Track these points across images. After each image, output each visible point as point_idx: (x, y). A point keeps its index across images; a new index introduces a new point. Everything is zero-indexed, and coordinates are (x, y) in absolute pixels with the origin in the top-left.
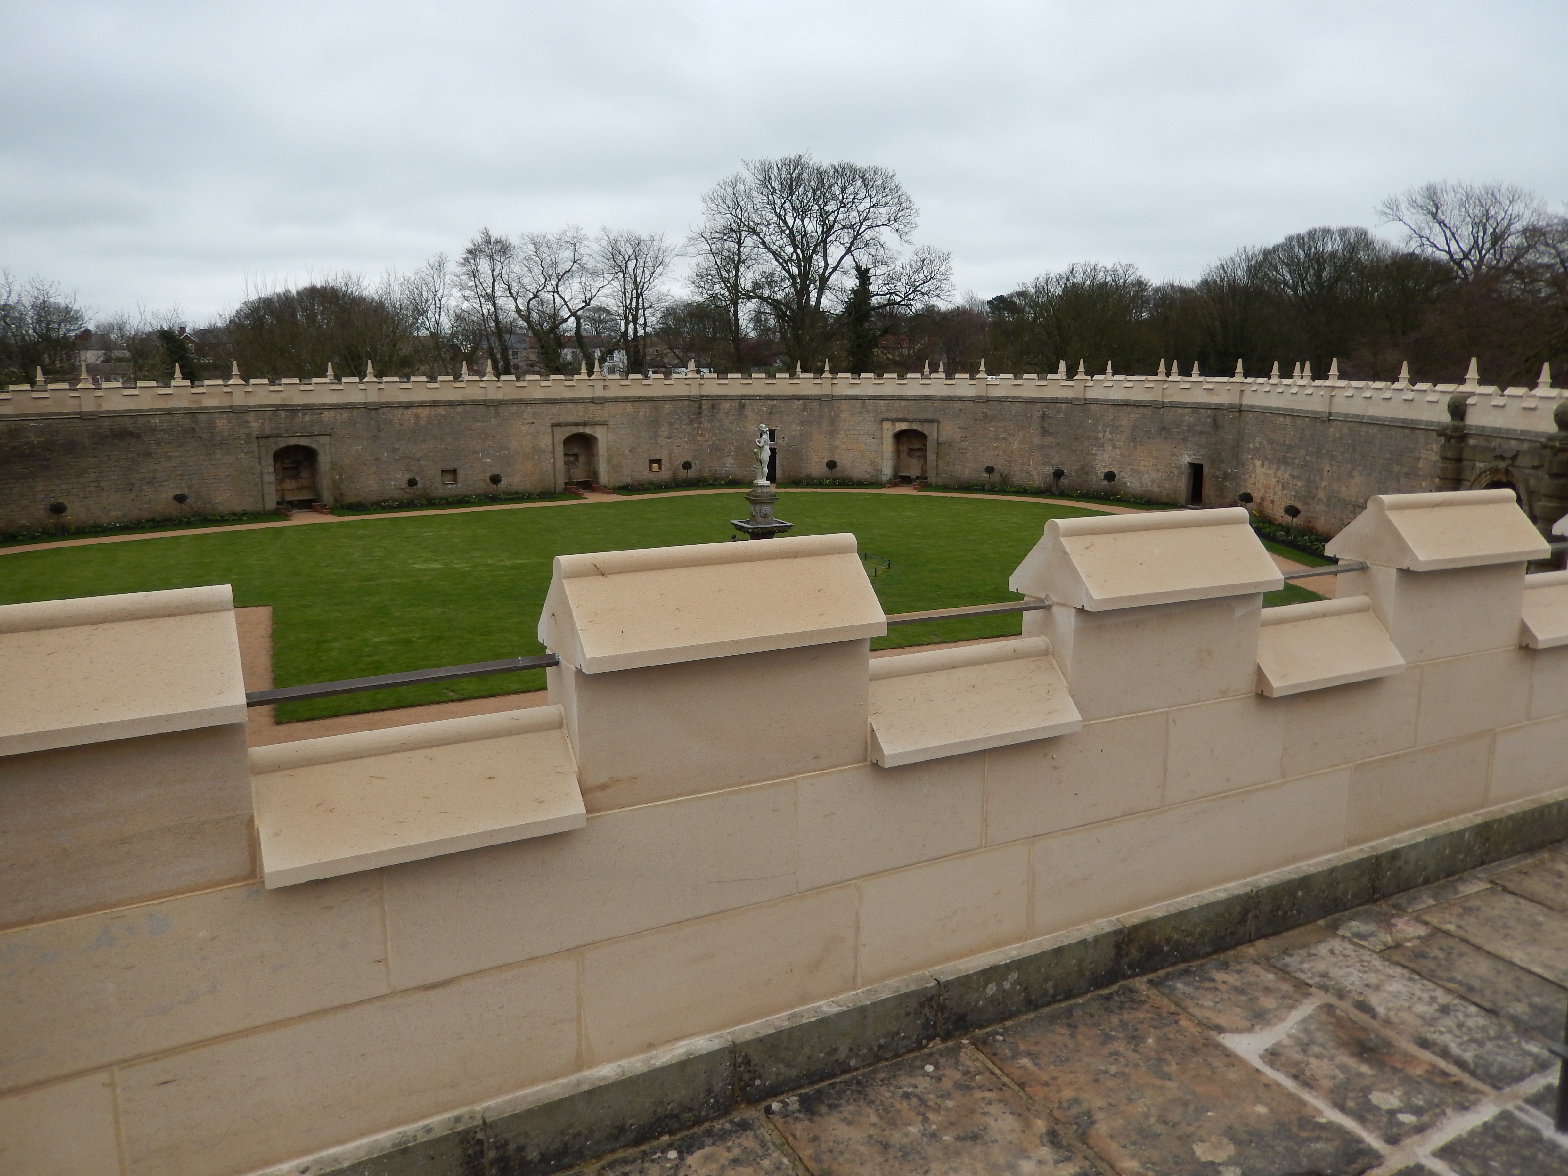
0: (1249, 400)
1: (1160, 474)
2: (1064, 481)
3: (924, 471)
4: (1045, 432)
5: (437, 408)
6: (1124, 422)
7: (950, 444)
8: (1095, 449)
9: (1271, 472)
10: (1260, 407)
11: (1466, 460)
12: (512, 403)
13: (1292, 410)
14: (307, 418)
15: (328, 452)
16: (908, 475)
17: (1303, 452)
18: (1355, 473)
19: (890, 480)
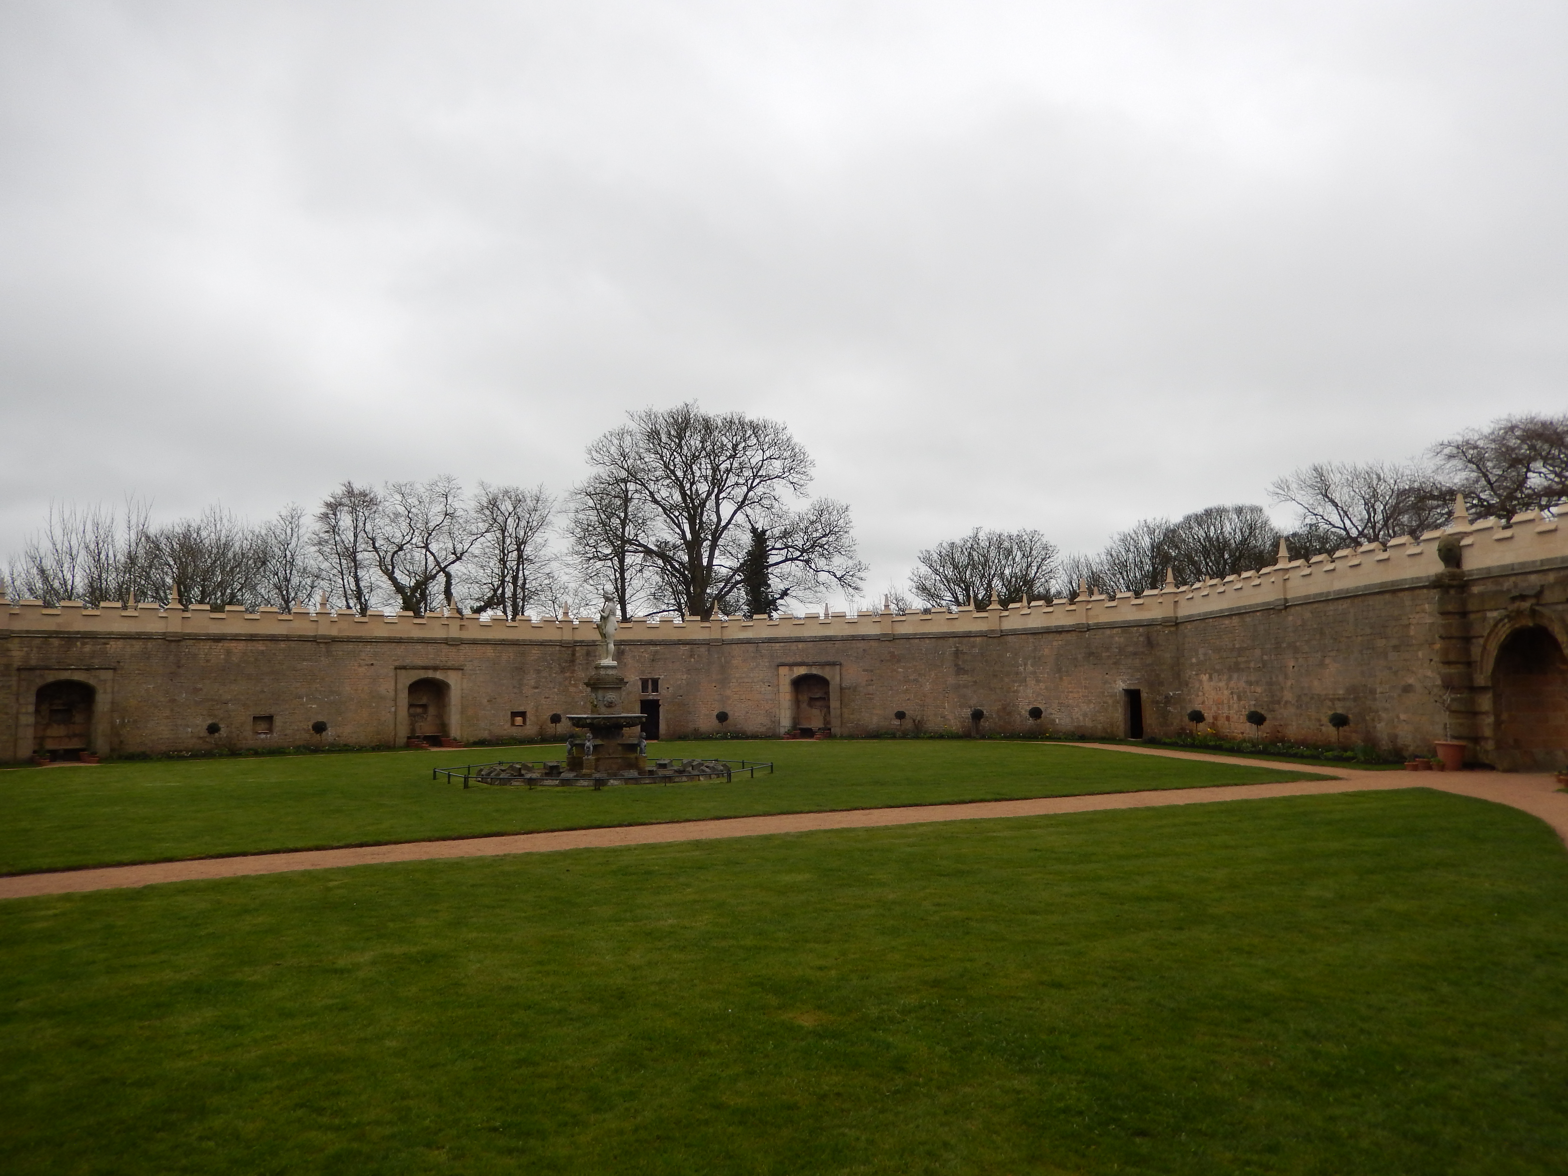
0: (1185, 610)
1: (1092, 706)
2: (984, 724)
3: (827, 722)
4: (959, 670)
5: (255, 643)
6: (1046, 651)
7: (854, 689)
8: (1016, 685)
9: (1222, 684)
10: (1199, 615)
11: (1473, 612)
12: (348, 640)
13: (1239, 608)
14: (87, 649)
15: (109, 690)
16: (809, 727)
17: (1258, 652)
18: (1327, 661)
19: (787, 733)
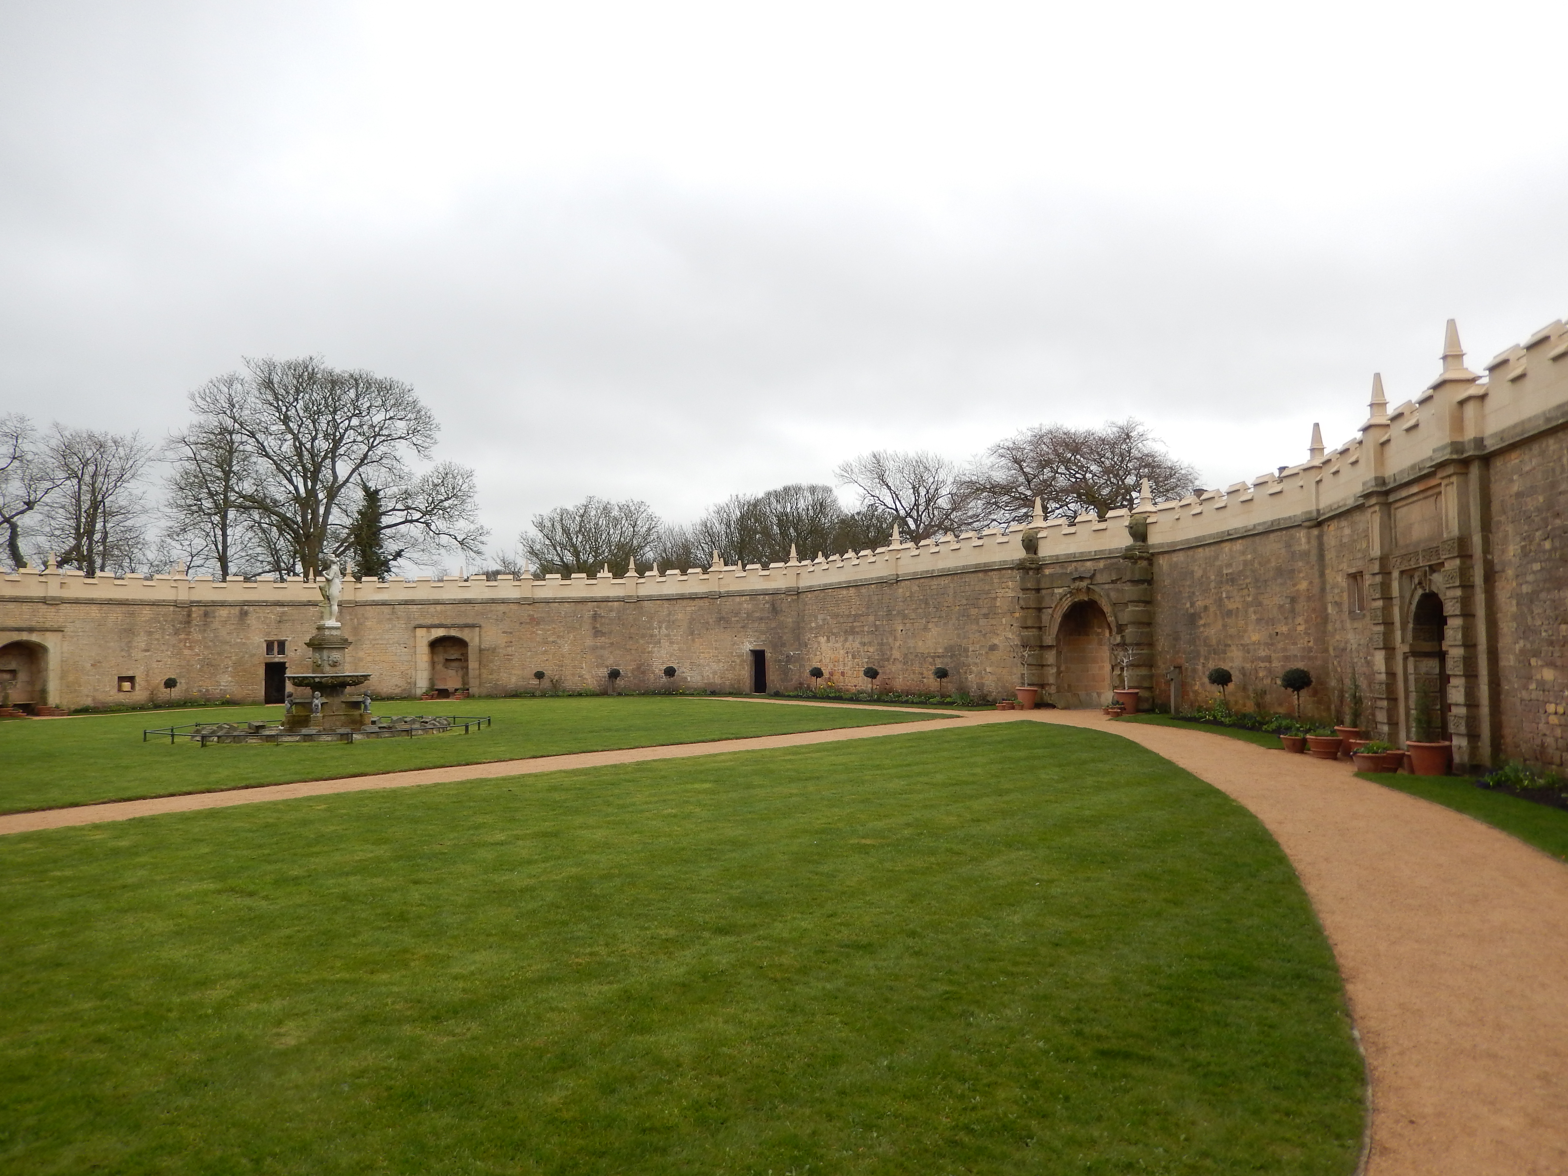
0: (805, 582)
1: (721, 664)
2: (620, 682)
3: (465, 682)
4: (597, 633)
6: (680, 616)
7: (494, 650)
8: (651, 646)
9: (839, 645)
10: (819, 586)
11: (1045, 589)
13: (855, 581)
16: (446, 687)
17: (871, 618)
18: (930, 626)
19: (426, 694)
